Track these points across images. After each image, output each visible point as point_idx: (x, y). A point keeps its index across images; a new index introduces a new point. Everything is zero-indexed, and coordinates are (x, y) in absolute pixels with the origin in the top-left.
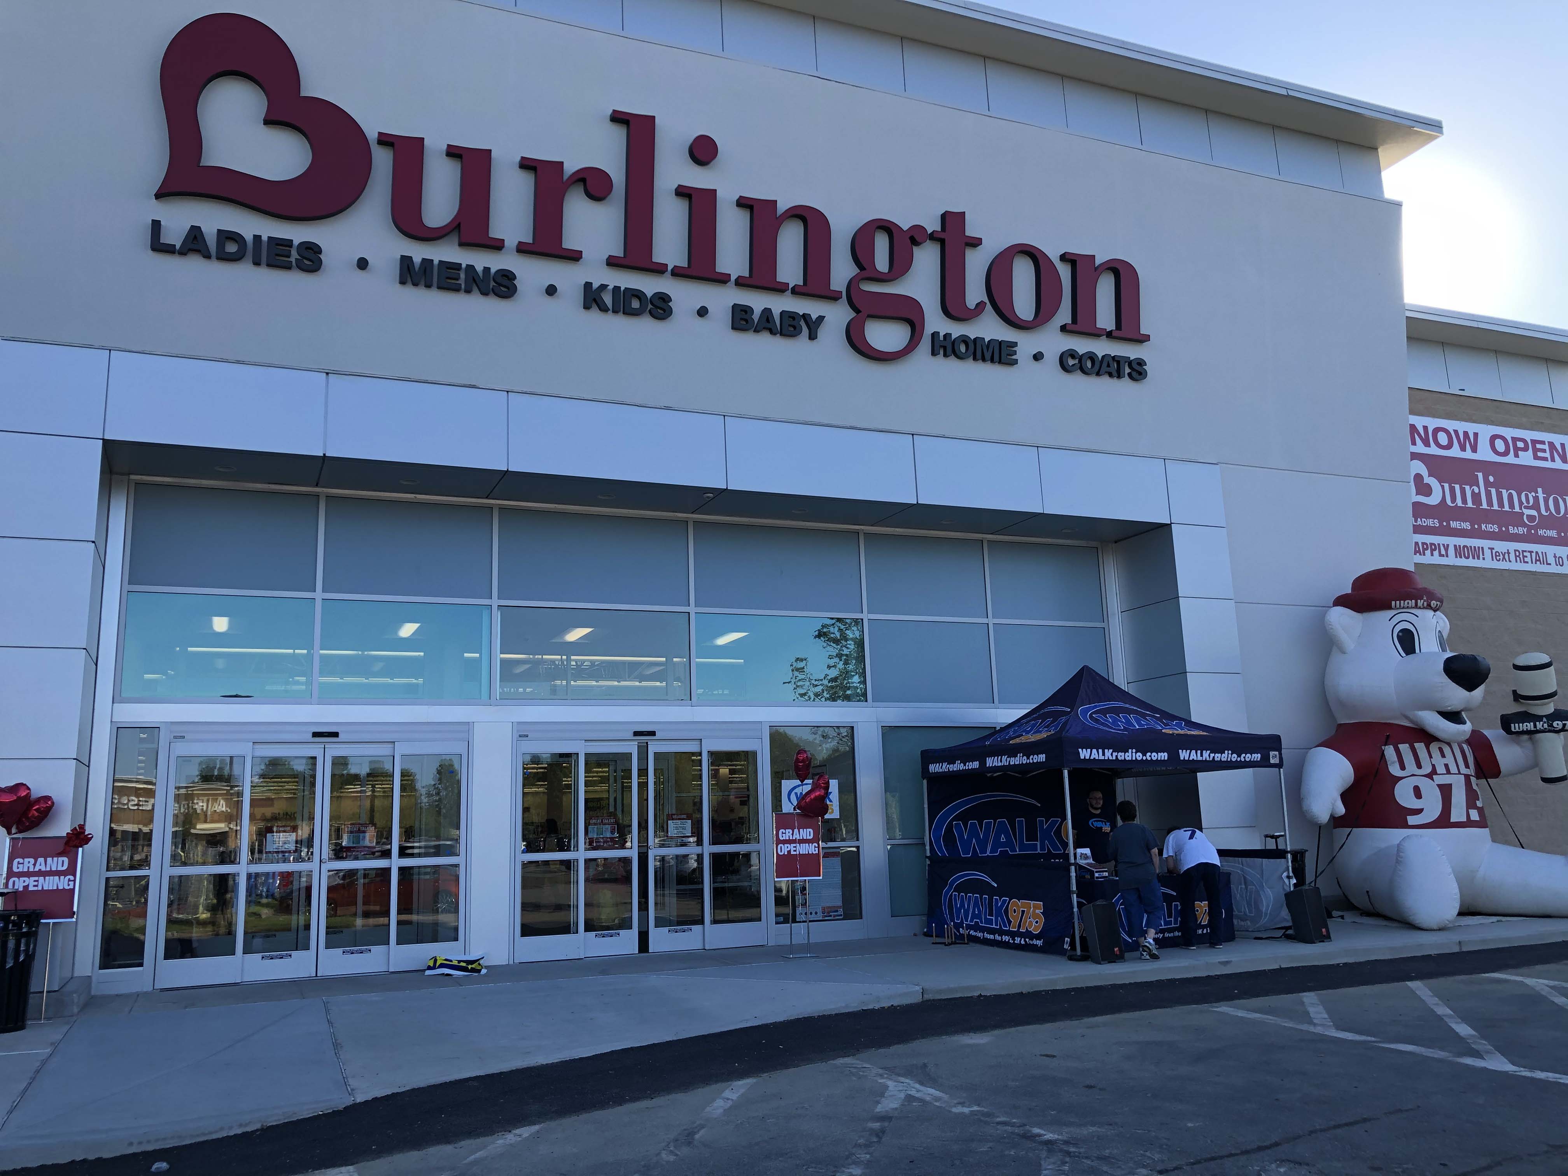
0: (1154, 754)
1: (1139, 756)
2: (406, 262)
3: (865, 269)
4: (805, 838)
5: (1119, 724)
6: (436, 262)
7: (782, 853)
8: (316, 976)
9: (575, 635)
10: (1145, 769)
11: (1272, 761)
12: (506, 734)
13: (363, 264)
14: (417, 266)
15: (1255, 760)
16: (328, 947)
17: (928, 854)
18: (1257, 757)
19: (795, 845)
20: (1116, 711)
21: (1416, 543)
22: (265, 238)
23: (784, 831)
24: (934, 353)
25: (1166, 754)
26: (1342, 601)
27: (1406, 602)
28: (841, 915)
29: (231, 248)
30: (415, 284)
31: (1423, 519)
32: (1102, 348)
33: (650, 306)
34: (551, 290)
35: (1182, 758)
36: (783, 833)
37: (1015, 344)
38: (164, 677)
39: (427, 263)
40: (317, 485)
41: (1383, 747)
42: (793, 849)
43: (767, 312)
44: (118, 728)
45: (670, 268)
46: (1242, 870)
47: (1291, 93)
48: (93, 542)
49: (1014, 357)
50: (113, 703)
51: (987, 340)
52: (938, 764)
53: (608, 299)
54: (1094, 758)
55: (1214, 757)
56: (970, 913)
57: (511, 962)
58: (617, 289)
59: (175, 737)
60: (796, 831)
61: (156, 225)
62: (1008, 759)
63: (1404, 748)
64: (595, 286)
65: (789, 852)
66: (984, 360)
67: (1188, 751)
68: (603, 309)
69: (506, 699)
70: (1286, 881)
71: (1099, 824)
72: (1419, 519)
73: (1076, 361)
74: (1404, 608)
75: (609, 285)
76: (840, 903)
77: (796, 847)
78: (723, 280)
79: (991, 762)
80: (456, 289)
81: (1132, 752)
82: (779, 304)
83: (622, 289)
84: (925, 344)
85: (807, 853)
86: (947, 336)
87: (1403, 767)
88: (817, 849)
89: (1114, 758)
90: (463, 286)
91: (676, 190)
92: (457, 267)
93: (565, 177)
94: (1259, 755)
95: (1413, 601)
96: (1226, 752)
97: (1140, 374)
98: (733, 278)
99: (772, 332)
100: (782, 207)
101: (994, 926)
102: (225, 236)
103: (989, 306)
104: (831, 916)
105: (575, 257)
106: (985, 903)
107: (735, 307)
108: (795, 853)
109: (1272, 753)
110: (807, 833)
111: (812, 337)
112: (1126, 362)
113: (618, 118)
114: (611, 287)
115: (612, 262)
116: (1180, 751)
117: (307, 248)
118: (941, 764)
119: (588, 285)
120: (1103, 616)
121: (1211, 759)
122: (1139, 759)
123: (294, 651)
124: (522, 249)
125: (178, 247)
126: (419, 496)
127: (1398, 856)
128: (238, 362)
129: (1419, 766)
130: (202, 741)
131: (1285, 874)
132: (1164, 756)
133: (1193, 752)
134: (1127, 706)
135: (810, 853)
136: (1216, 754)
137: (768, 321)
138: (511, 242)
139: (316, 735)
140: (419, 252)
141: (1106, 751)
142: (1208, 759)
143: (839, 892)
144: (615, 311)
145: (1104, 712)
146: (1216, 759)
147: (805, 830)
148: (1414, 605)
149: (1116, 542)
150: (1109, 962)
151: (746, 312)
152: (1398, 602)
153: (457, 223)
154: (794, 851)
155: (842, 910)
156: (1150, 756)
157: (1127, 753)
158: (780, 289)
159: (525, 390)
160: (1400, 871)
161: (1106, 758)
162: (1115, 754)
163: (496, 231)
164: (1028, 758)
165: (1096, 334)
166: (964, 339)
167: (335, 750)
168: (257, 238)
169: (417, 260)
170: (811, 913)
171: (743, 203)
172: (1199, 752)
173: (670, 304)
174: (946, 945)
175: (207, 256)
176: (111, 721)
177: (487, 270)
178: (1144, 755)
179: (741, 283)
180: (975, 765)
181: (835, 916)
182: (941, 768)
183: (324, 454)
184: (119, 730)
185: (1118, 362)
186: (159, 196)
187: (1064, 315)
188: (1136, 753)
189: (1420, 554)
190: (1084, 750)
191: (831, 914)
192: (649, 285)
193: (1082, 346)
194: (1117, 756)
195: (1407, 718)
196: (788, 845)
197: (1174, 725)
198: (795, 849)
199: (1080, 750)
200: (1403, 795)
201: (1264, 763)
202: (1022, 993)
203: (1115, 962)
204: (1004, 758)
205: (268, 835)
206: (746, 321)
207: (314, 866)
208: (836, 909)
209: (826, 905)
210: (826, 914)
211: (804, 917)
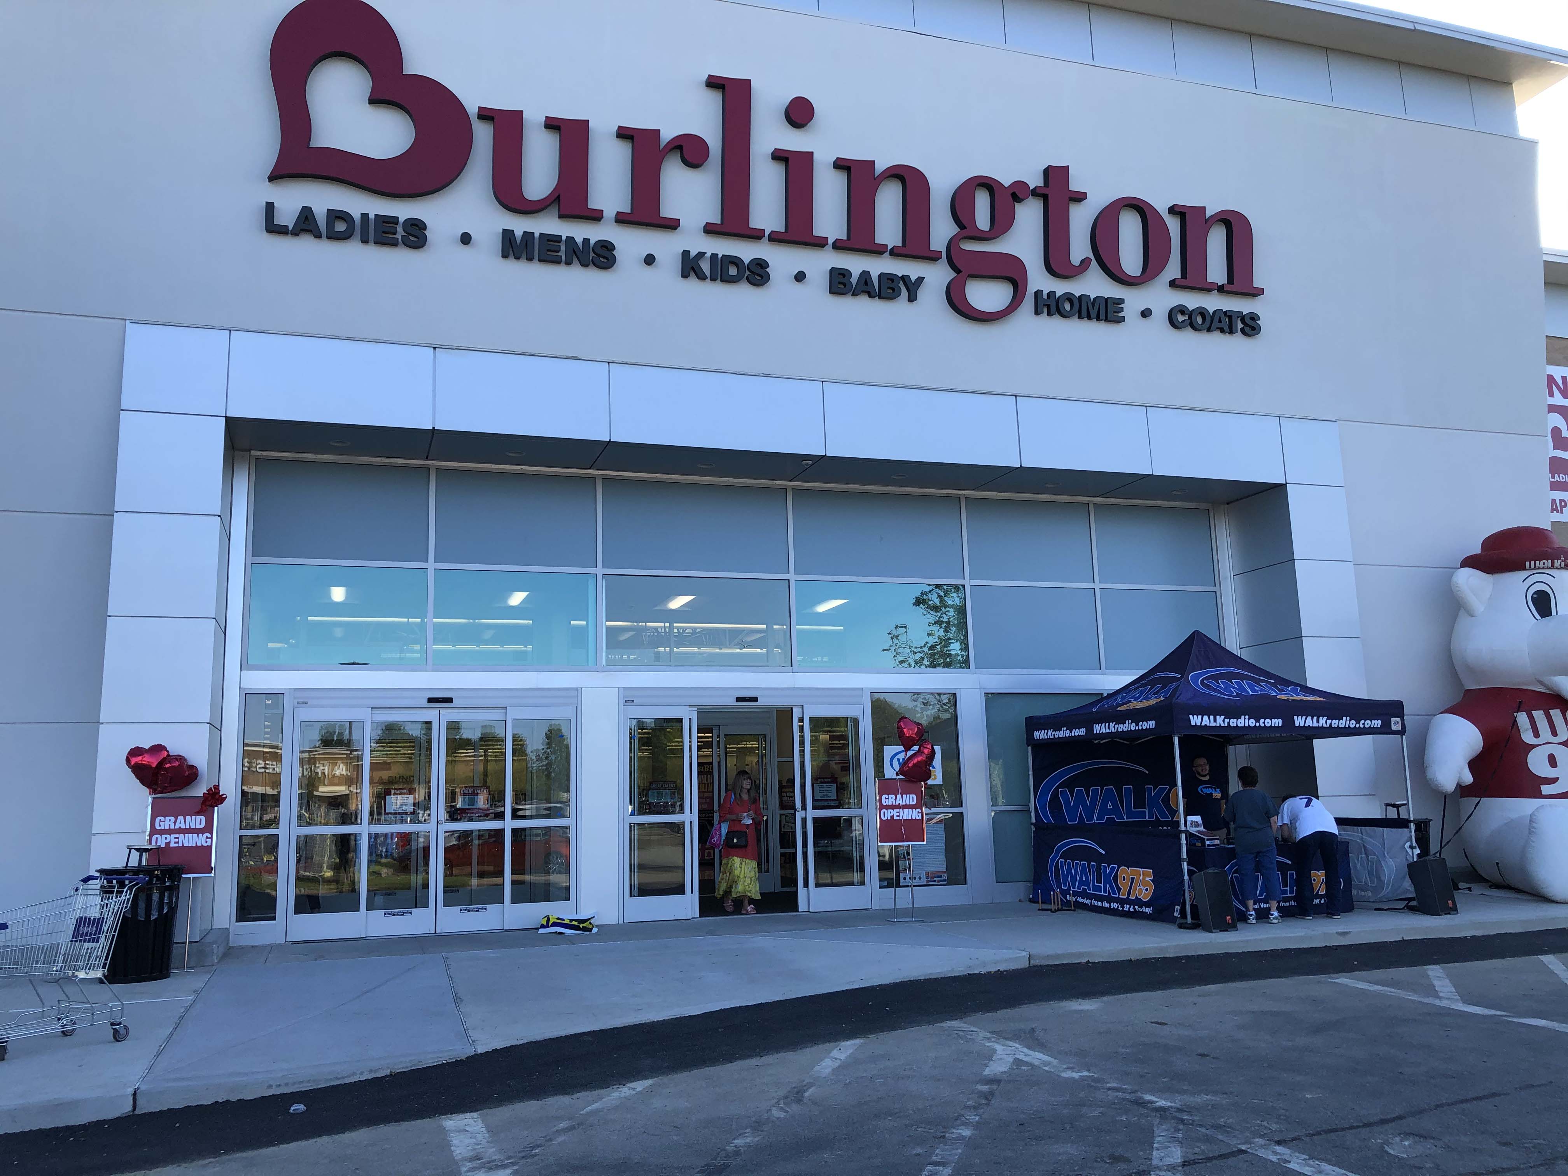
0: (1268, 720)
1: (1252, 723)
2: (508, 236)
3: (965, 228)
4: (908, 803)
5: (1231, 690)
6: (537, 235)
7: (885, 819)
8: (435, 933)
9: (678, 602)
10: (1258, 736)
11: (1394, 728)
12: (613, 700)
13: (466, 239)
14: (518, 240)
15: (1375, 726)
16: (445, 905)
17: (1034, 821)
18: (1377, 723)
19: (898, 810)
20: (1230, 677)
21: (1554, 501)
22: (372, 216)
23: (887, 797)
24: (1037, 312)
25: (1280, 720)
26: (1470, 562)
27: (1542, 562)
28: (945, 881)
29: (341, 227)
30: (517, 258)
31: (1561, 475)
32: (1213, 303)
33: (747, 273)
34: (650, 260)
35: (1297, 725)
36: (885, 798)
37: (1122, 301)
38: (286, 646)
39: (528, 236)
40: (427, 458)
41: (1515, 714)
42: (896, 814)
43: (865, 276)
44: (246, 694)
45: (767, 234)
46: (1362, 839)
47: (1418, 27)
48: (219, 516)
49: (1121, 314)
50: (241, 670)
51: (1092, 297)
52: (1043, 731)
53: (705, 266)
54: (1206, 725)
55: (1331, 724)
56: (1078, 879)
57: (621, 922)
58: (714, 256)
59: (299, 703)
60: (899, 796)
61: (270, 208)
62: (1116, 726)
63: (1538, 715)
64: (693, 254)
65: (892, 817)
66: (1089, 318)
67: (1304, 717)
68: (701, 277)
69: (613, 665)
70: (1409, 851)
71: (1209, 791)
72: (1556, 475)
73: (1186, 317)
74: (1539, 568)
75: (706, 253)
76: (944, 869)
77: (899, 812)
78: (820, 243)
79: (1097, 729)
80: (557, 261)
81: (1245, 719)
82: (877, 267)
83: (720, 256)
84: (1029, 303)
85: (910, 818)
86: (1051, 294)
87: (1537, 735)
88: (920, 815)
89: (1226, 724)
90: (563, 258)
91: (772, 153)
92: (558, 239)
93: (662, 145)
94: (1380, 722)
95: (1550, 561)
96: (1344, 718)
97: (1253, 329)
98: (831, 242)
99: (871, 295)
100: (880, 166)
101: (1102, 893)
102: (335, 216)
103: (1094, 262)
104: (935, 881)
105: (672, 225)
106: (1093, 871)
107: (832, 270)
108: (898, 818)
109: (1393, 720)
110: (911, 799)
111: (912, 298)
112: (1238, 317)
113: (714, 83)
114: (708, 255)
115: (710, 230)
116: (1295, 717)
117: (412, 225)
118: (1046, 731)
119: (686, 254)
120: (1214, 579)
121: (1328, 726)
122: (1252, 725)
123: (408, 620)
124: (621, 219)
125: (290, 228)
126: (525, 468)
127: (1531, 825)
128: (349, 339)
129: (1554, 733)
130: (323, 706)
131: (1408, 844)
132: (1278, 722)
133: (1309, 718)
134: (1240, 671)
135: (914, 818)
136: (1334, 721)
137: (866, 284)
138: (610, 212)
139: (431, 700)
140: (520, 225)
141: (1218, 717)
142: (1324, 726)
143: (943, 858)
144: (713, 279)
145: (1215, 678)
146: (1333, 725)
147: (908, 795)
148: (1550, 566)
149: (1228, 504)
150: (1221, 931)
151: (844, 276)
152: (1533, 563)
153: (558, 195)
154: (898, 816)
155: (946, 875)
156: (1264, 723)
157: (1239, 720)
158: (878, 251)
159: (625, 360)
160: (1533, 842)
161: (1218, 725)
162: (1227, 720)
163: (594, 203)
164: (1137, 725)
165: (1206, 288)
166: (1069, 297)
167: (449, 715)
168: (365, 216)
169: (519, 233)
170: (915, 878)
171: (841, 165)
172: (1315, 718)
173: (767, 270)
174: (1053, 912)
175: (318, 236)
176: (240, 688)
177: (586, 241)
178: (1258, 721)
179: (838, 246)
180: (1082, 731)
181: (939, 881)
182: (1047, 735)
183: (434, 428)
184: (248, 696)
185: (1230, 317)
186: (272, 178)
187: (1173, 270)
188: (1249, 719)
189: (1558, 512)
190: (1195, 716)
191: (935, 879)
192: (746, 251)
193: (1192, 301)
194: (1229, 723)
195: (1541, 683)
196: (892, 810)
197: (1290, 691)
198: (898, 814)
199: (1191, 716)
200: (1537, 763)
201: (1385, 729)
202: (1131, 960)
203: (1227, 931)
204: (1112, 725)
205: (387, 797)
206: (845, 285)
207: (431, 827)
208: (939, 875)
209: (929, 870)
210: (929, 879)
211: (908, 882)
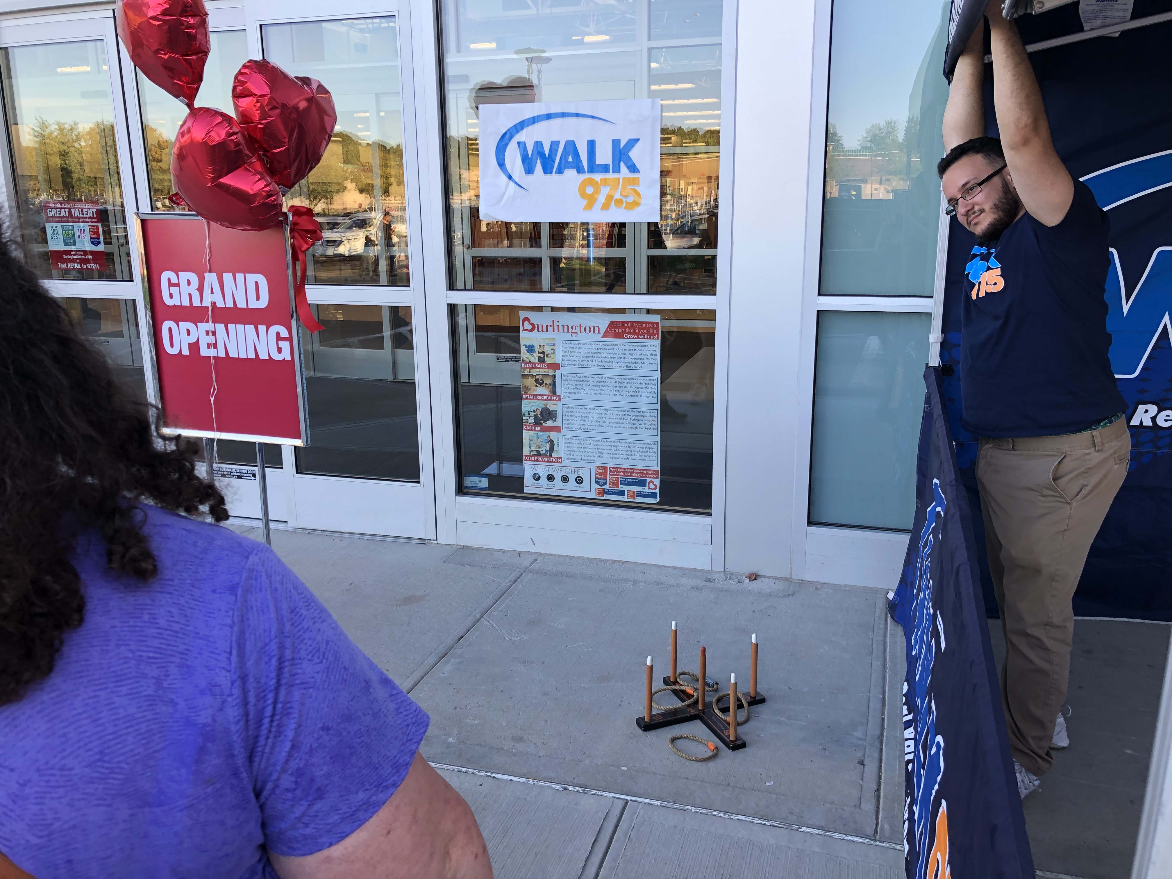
4: (241, 304)
23: (174, 280)
28: (653, 495)
36: (171, 284)
42: (205, 340)
65: (194, 347)
76: (655, 464)
77: (214, 333)
104: (622, 493)
135: (265, 354)
147: (240, 276)
154: (213, 346)
155: (657, 482)
170: (566, 480)
181: (633, 495)
191: (622, 488)
196: (190, 325)
198: (212, 339)
208: (636, 477)
209: (609, 461)
210: (606, 487)
211: (544, 487)
